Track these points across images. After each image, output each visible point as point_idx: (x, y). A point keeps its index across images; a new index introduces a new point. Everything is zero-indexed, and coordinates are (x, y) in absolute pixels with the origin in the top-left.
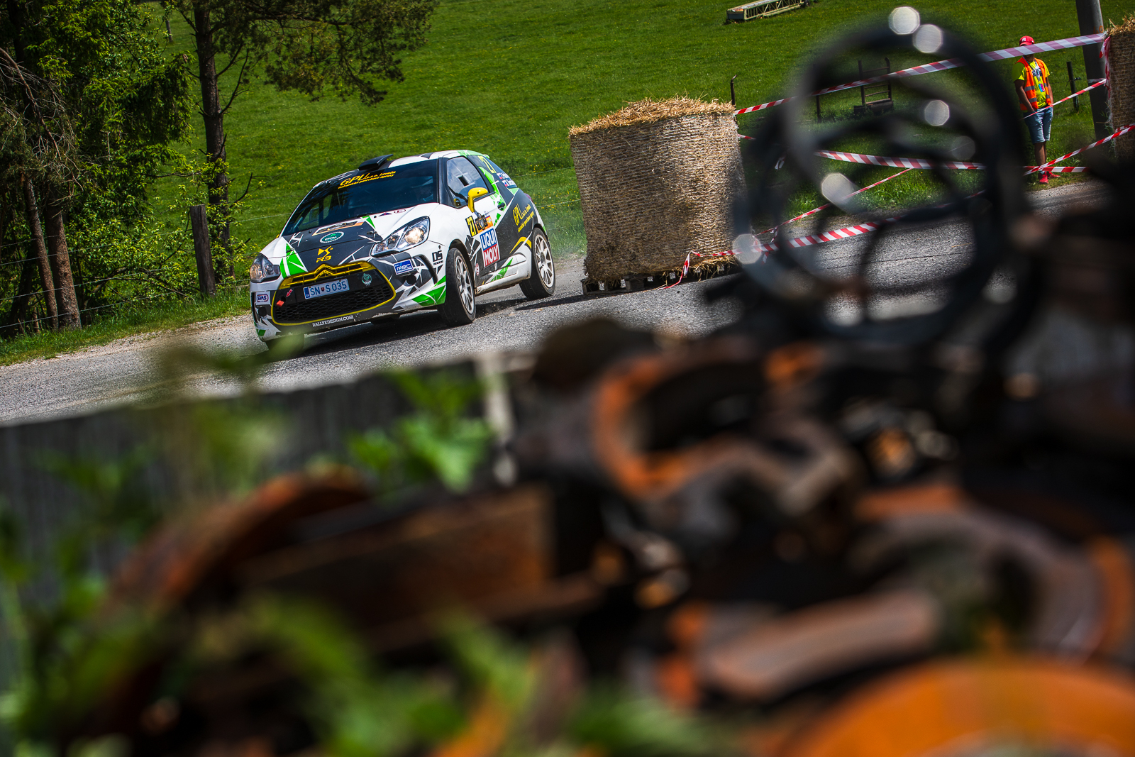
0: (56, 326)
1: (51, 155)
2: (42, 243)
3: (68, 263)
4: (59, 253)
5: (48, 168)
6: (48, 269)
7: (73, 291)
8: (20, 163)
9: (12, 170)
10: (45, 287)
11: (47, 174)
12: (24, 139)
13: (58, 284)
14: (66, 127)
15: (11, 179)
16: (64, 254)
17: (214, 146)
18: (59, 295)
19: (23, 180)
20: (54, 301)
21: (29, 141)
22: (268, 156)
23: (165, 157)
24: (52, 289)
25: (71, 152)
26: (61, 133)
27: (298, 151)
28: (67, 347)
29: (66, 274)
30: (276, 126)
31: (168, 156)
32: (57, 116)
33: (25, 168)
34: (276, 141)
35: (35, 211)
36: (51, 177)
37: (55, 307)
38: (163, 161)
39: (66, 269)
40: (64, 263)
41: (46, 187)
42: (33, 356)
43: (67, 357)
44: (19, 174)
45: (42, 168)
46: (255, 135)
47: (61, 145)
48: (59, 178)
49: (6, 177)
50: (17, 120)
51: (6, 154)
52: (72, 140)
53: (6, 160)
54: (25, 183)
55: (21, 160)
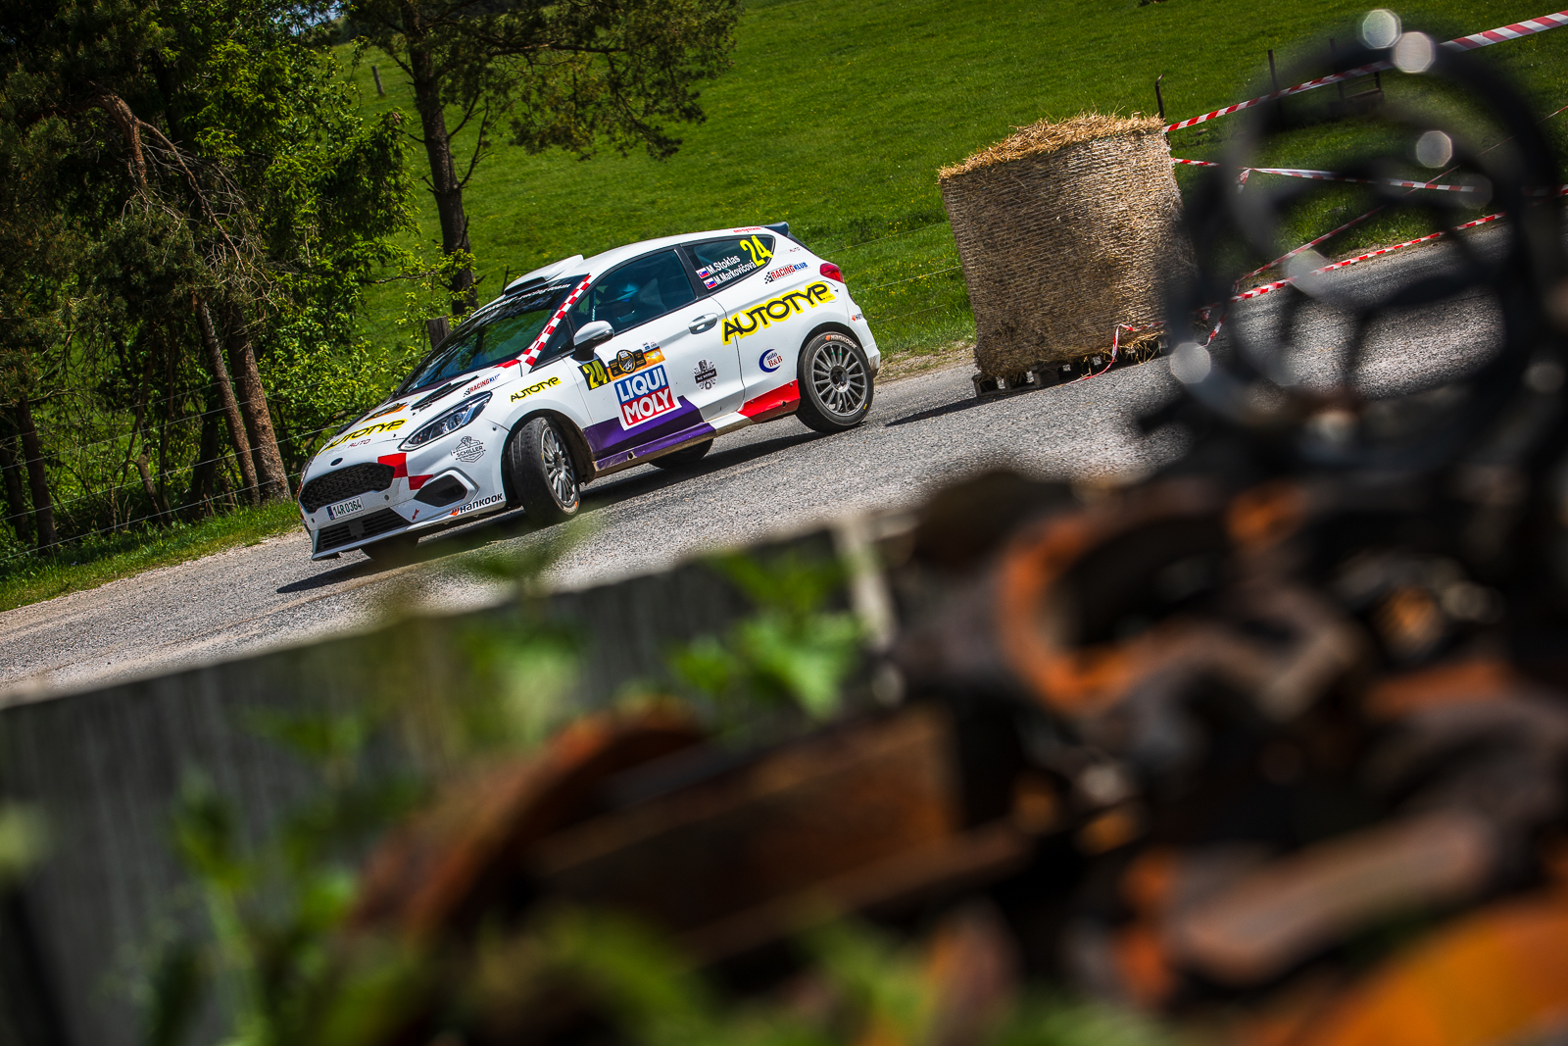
0: (257, 500)
1: (231, 266)
2: (229, 387)
3: (266, 412)
4: (253, 400)
5: (227, 284)
6: (239, 422)
7: (276, 450)
8: (189, 280)
9: (179, 291)
10: (238, 449)
11: (227, 292)
12: (192, 246)
13: (254, 441)
14: (248, 225)
15: (178, 303)
16: (260, 400)
17: (453, 234)
18: (257, 457)
19: (195, 303)
20: (251, 465)
21: (198, 249)
22: (528, 241)
23: (384, 256)
24: (247, 450)
25: (257, 260)
26: (241, 235)
27: (569, 230)
28: (275, 527)
29: (264, 427)
30: (535, 199)
31: (388, 254)
32: (234, 212)
33: (196, 286)
34: (537, 219)
35: (214, 344)
36: (234, 296)
37: (253, 474)
38: (382, 262)
39: (265, 421)
40: (260, 412)
41: (228, 312)
42: (229, 544)
43: (276, 541)
44: (189, 296)
45: (219, 284)
46: (509, 213)
47: (242, 251)
48: (244, 296)
49: (171, 301)
50: (180, 221)
51: (169, 270)
52: (255, 242)
53: (170, 278)
54: (199, 306)
55: (190, 276)
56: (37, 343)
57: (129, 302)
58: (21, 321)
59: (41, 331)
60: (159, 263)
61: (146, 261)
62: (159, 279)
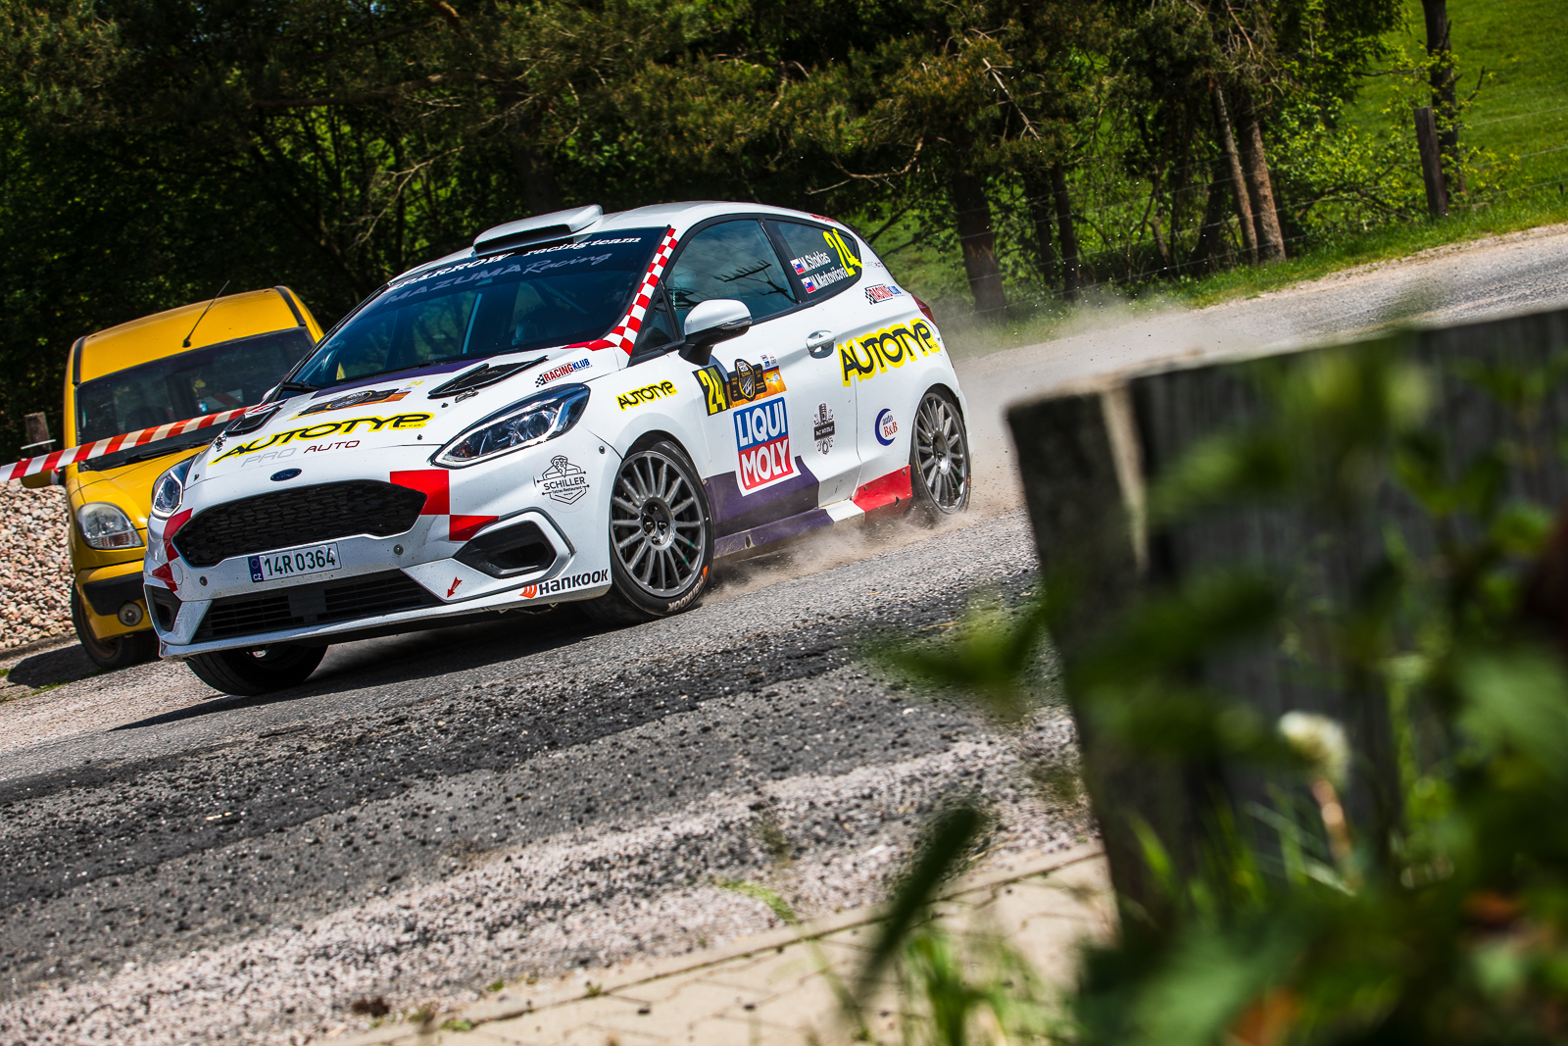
0: (1256, 259)
1: (1244, 54)
2: (1236, 161)
3: (1268, 183)
4: (1257, 173)
5: (1240, 70)
6: (1244, 192)
7: (1275, 218)
8: (1207, 65)
9: (1197, 74)
10: (1241, 215)
11: (1239, 77)
12: (1211, 36)
13: (1256, 208)
14: (1260, 19)
15: (1197, 85)
16: (1262, 174)
17: (1436, 37)
18: (1258, 222)
19: (1211, 85)
20: (1252, 229)
21: (1215, 39)
22: (1499, 45)
23: (1380, 52)
24: (1249, 215)
25: (1267, 50)
26: (1254, 28)
27: (1536, 38)
28: (1272, 283)
29: (1265, 197)
30: (1507, 10)
31: (1384, 50)
32: (1249, 7)
33: (1213, 71)
34: (1508, 27)
35: (1225, 124)
36: (1245, 81)
37: (1253, 237)
38: (1378, 56)
39: (1267, 191)
40: (1262, 183)
41: (1239, 94)
42: (1232, 297)
43: (1272, 296)
44: (1206, 79)
45: (1233, 70)
46: (1481, 22)
47: (1253, 41)
48: (1254, 81)
49: (1191, 83)
50: (1201, 14)
51: (1189, 55)
52: (1267, 35)
53: (1191, 63)
54: (1214, 89)
55: (1207, 62)
56: (1072, 115)
57: (1154, 82)
58: (1060, 95)
59: (1078, 104)
60: (1182, 49)
61: (1170, 47)
62: (1180, 63)
